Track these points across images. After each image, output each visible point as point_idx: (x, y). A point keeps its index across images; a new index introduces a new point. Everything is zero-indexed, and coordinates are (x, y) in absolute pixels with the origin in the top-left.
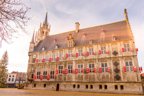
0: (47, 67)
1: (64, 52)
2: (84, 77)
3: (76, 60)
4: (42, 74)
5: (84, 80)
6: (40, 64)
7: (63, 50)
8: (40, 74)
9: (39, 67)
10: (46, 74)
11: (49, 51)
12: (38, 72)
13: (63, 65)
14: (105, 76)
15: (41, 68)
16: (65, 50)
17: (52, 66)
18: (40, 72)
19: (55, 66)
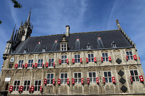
0: (31, 75)
1: (55, 57)
2: (83, 89)
3: (71, 67)
4: (22, 84)
5: (83, 92)
6: (19, 70)
7: (54, 54)
8: (19, 84)
9: (18, 74)
10: (29, 84)
11: (35, 55)
12: (16, 82)
13: (54, 74)
14: (110, 87)
15: (20, 76)
16: (57, 54)
17: (38, 73)
18: (19, 82)
19: (43, 74)
